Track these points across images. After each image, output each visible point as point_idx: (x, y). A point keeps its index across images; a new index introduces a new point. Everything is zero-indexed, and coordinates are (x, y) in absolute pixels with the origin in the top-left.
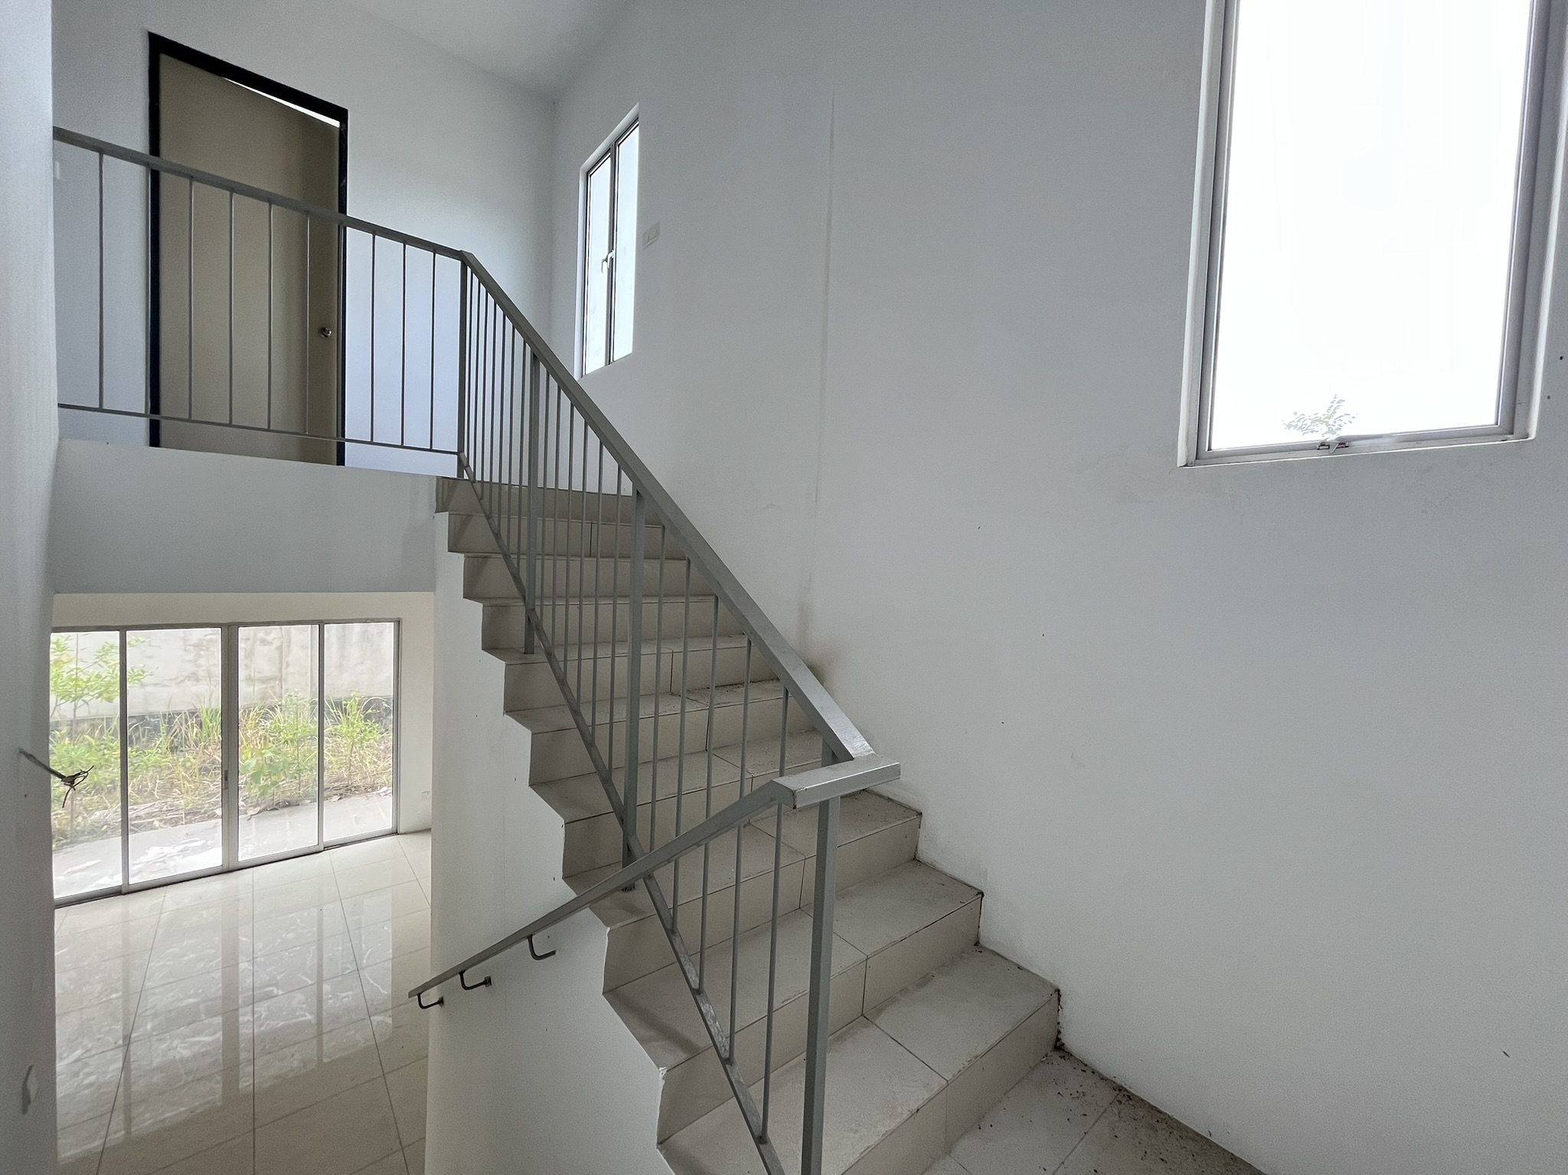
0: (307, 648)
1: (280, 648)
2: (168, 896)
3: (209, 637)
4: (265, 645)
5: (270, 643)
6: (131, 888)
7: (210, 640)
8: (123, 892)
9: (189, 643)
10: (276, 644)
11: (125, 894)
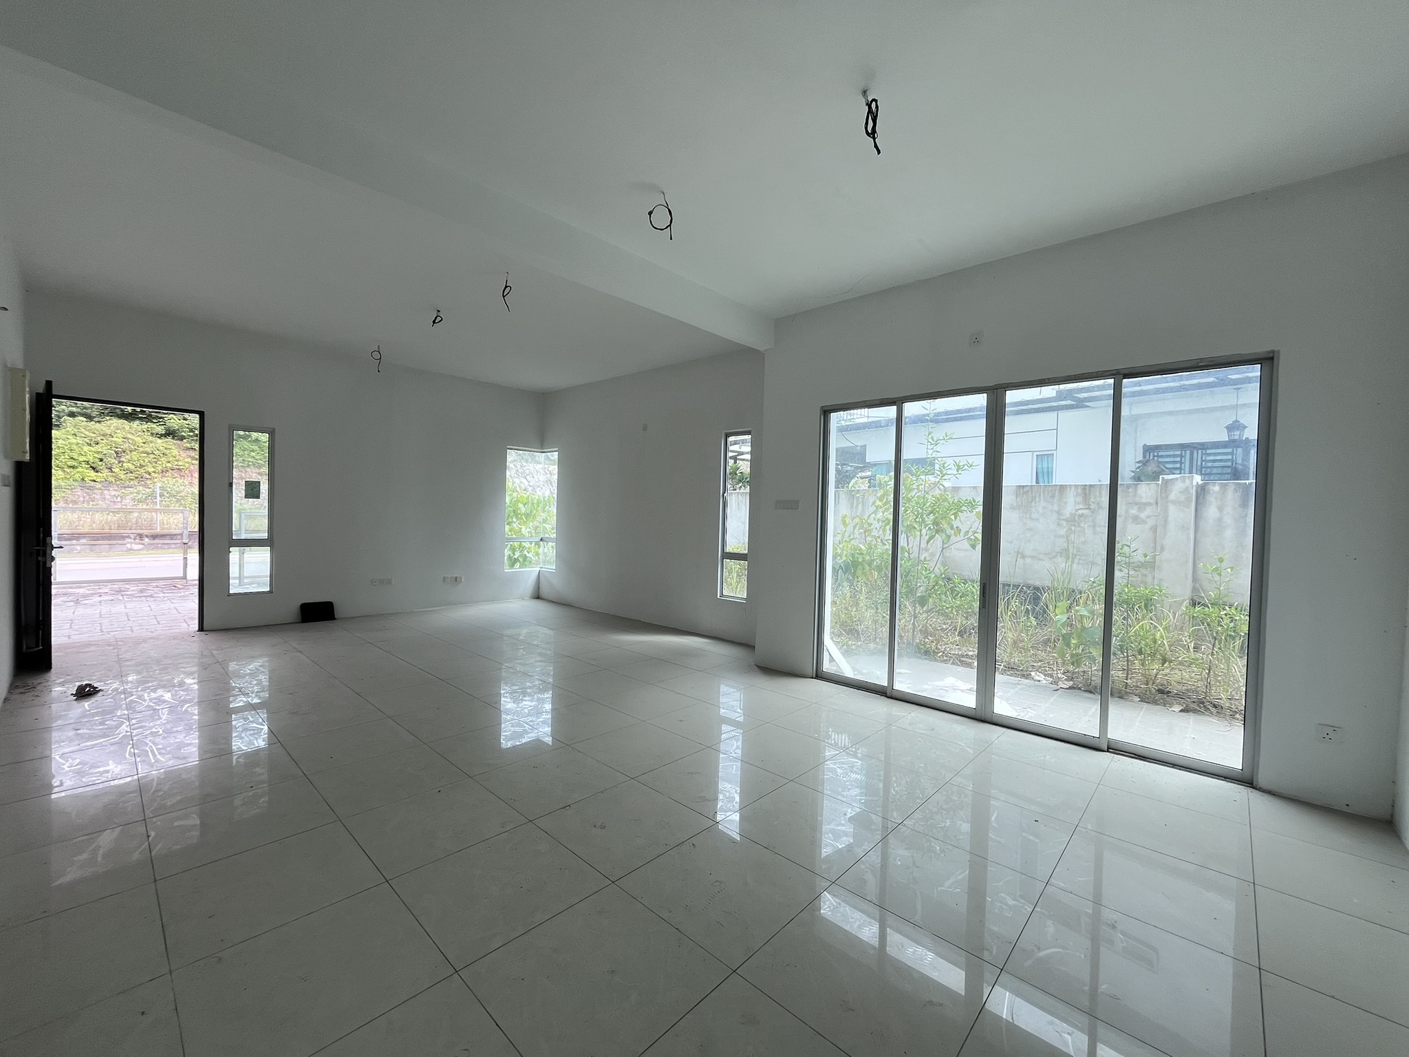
0: (1188, 529)
1: (1154, 529)
2: (913, 714)
3: (1080, 512)
4: (1138, 524)
5: (1144, 522)
6: (894, 694)
7: (1082, 515)
8: (888, 695)
9: (1061, 517)
10: (1151, 522)
11: (888, 698)
